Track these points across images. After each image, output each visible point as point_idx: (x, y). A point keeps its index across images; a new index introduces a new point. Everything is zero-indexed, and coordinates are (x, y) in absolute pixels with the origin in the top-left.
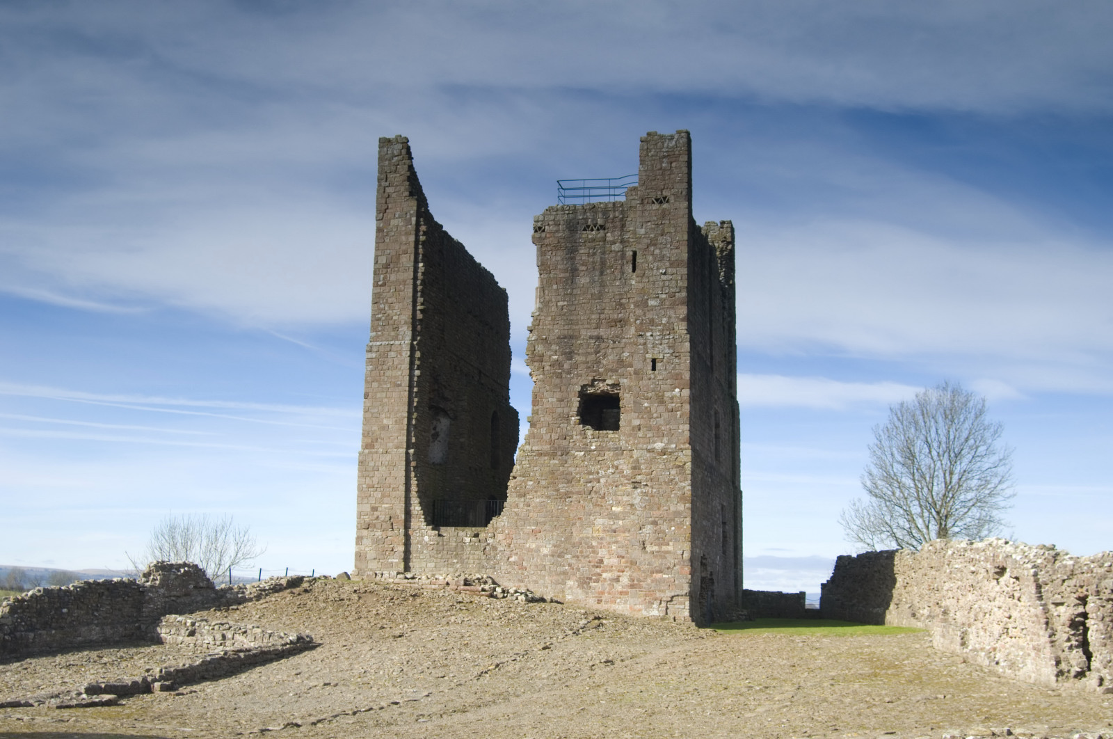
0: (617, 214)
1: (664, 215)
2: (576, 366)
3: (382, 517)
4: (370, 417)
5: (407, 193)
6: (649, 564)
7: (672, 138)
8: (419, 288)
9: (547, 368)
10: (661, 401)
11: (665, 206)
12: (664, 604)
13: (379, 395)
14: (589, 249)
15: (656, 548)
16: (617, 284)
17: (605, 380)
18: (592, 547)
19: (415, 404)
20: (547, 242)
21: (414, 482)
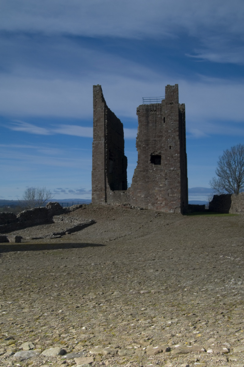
0: (159, 107)
1: (172, 107)
2: (149, 148)
4: (94, 162)
5: (101, 101)
6: (170, 199)
7: (174, 86)
8: (106, 127)
9: (142, 148)
10: (172, 157)
11: (172, 105)
13: (96, 156)
14: (152, 116)
15: (172, 195)
16: (160, 126)
17: (157, 152)
18: (155, 195)
19: (106, 158)
20: (141, 114)
21: (107, 179)
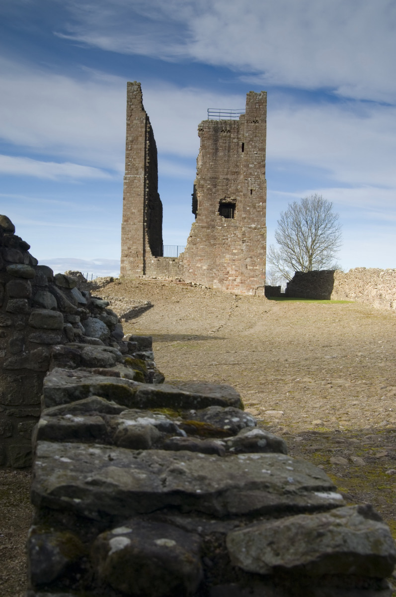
0: (236, 126)
1: (256, 128)
2: (218, 191)
3: (133, 252)
4: (126, 208)
5: (141, 109)
6: (249, 274)
7: (260, 95)
8: (147, 152)
9: (205, 191)
10: (255, 208)
11: (257, 124)
12: (254, 290)
13: (130, 199)
14: (224, 140)
15: (251, 268)
16: (235, 156)
17: (230, 198)
18: (224, 266)
19: (146, 203)
20: (205, 136)
21: (147, 237)
